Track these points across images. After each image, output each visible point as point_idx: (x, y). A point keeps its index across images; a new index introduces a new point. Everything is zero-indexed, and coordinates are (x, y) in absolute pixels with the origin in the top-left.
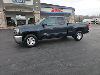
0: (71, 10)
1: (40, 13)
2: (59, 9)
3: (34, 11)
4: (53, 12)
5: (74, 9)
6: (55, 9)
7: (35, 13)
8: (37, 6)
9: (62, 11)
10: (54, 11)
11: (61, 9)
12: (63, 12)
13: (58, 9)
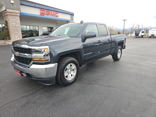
0: (70, 15)
1: (19, 14)
2: (53, 12)
3: (6, 10)
4: (43, 17)
5: (73, 15)
6: (46, 12)
7: (8, 13)
8: (12, 2)
9: (57, 15)
10: (44, 14)
11: (55, 12)
12: (58, 17)
13: (50, 11)
